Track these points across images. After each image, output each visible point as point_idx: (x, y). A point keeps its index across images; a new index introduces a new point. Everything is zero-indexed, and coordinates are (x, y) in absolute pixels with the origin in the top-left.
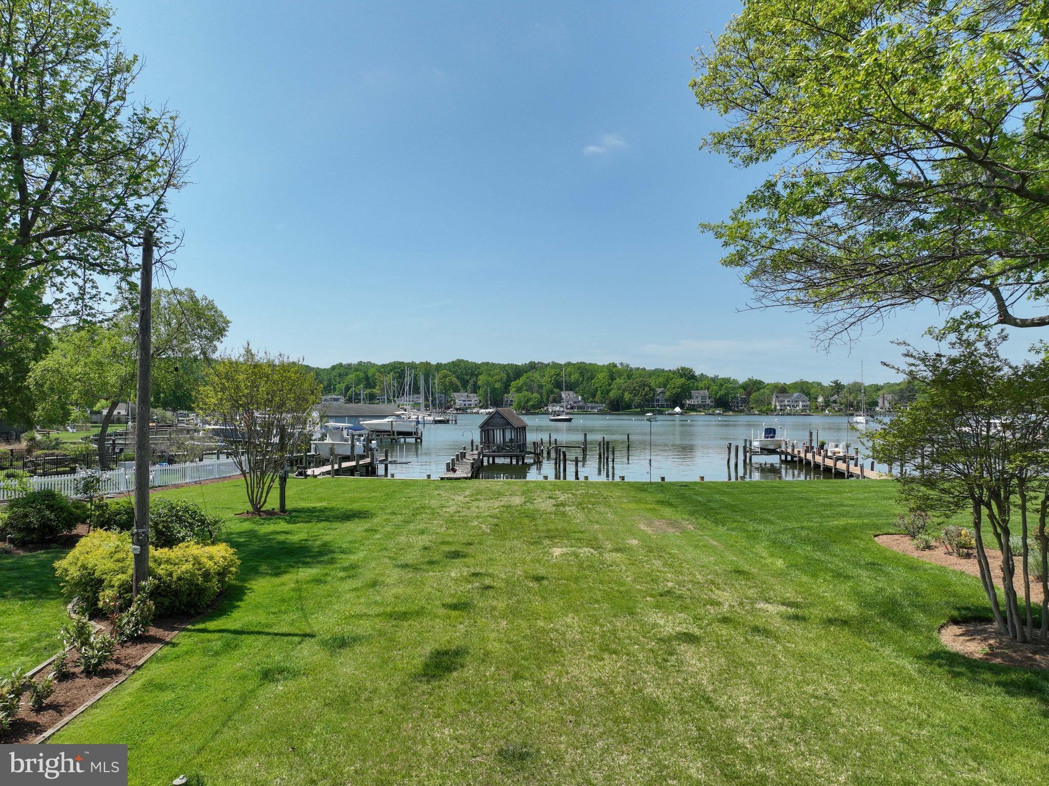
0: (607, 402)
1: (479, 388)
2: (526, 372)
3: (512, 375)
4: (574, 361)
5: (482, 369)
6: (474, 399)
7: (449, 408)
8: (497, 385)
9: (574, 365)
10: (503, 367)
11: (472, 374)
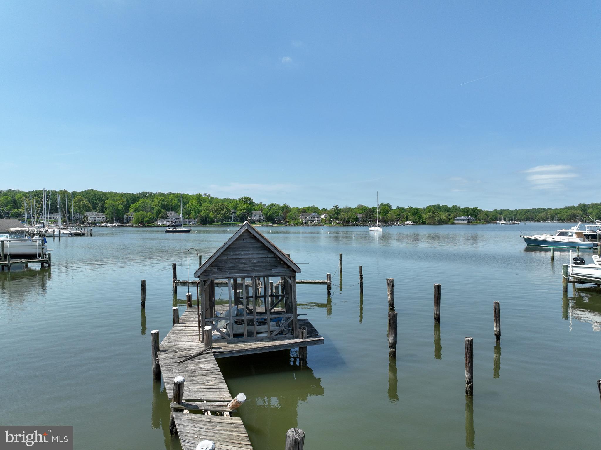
0: (199, 218)
1: (106, 209)
2: (140, 198)
3: (130, 200)
4: (173, 192)
5: (107, 196)
6: (102, 216)
7: (83, 223)
8: (120, 207)
9: (174, 194)
10: (123, 195)
11: (100, 200)
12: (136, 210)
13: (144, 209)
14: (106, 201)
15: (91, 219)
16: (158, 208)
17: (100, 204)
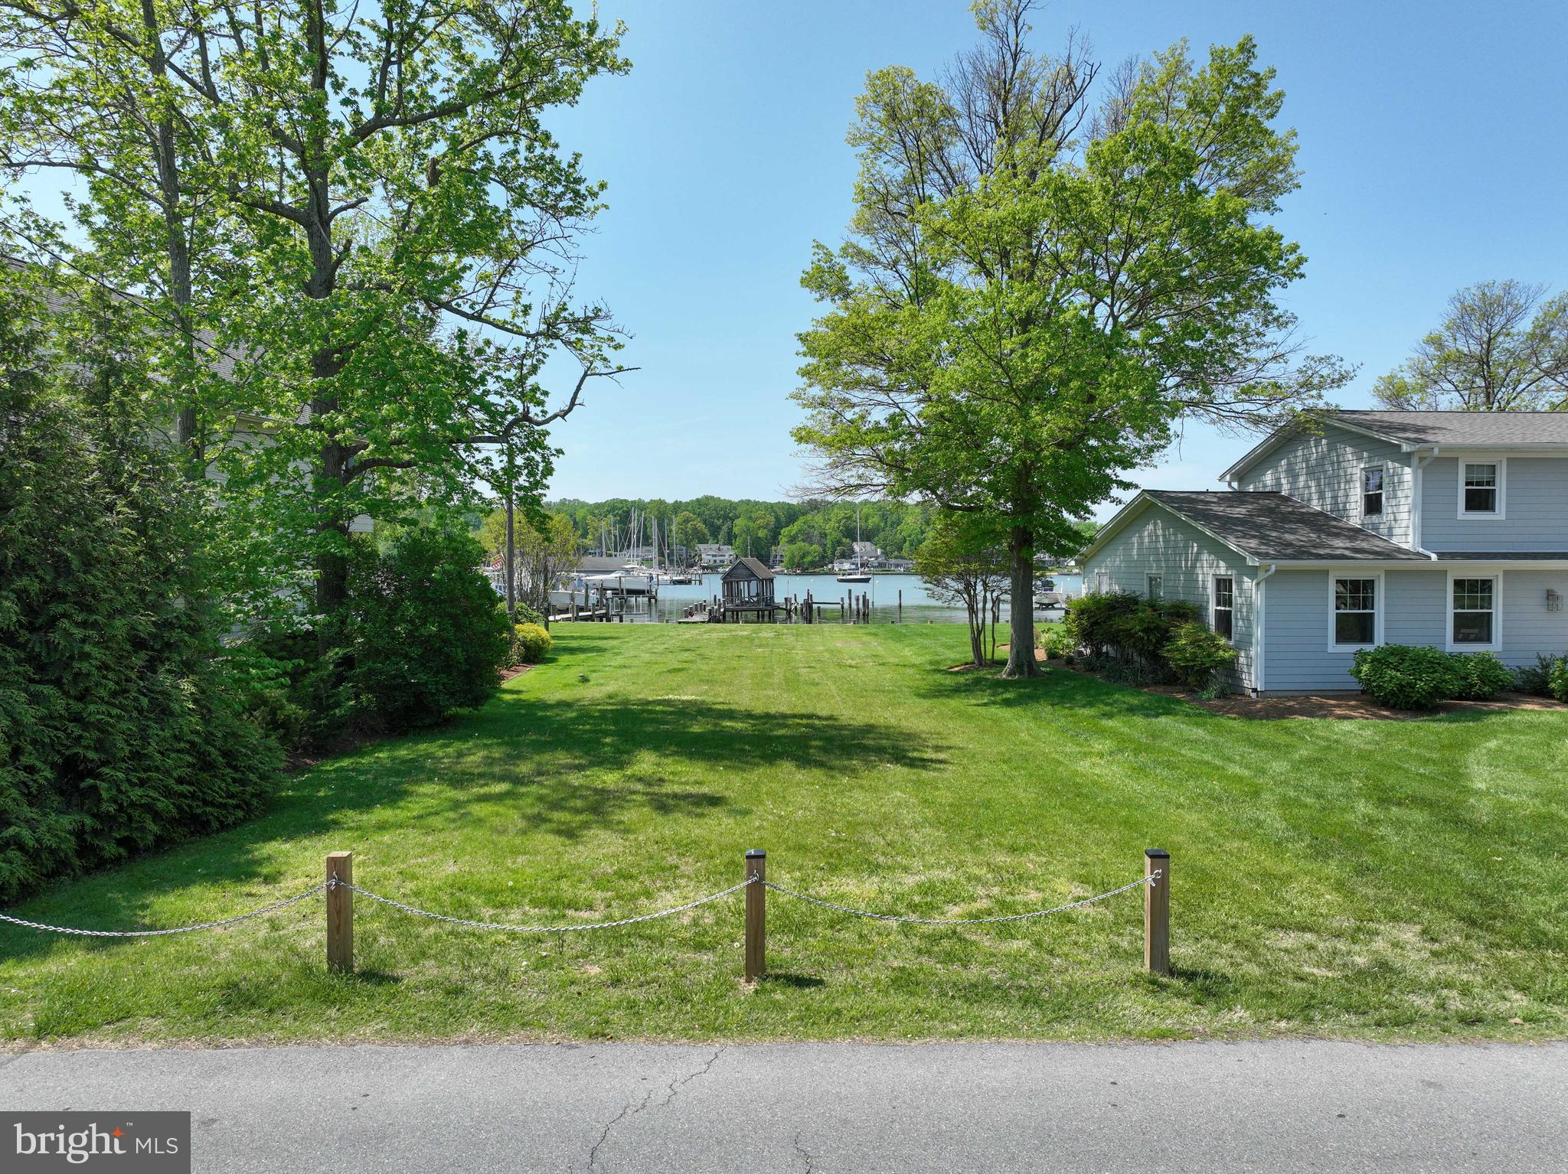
1: (735, 537)
2: (804, 514)
3: (783, 519)
5: (740, 509)
6: (729, 553)
7: (692, 566)
8: (762, 534)
10: (770, 507)
11: (726, 518)
12: (792, 540)
13: (808, 539)
14: (736, 521)
15: (707, 559)
16: (836, 535)
17: (725, 528)
